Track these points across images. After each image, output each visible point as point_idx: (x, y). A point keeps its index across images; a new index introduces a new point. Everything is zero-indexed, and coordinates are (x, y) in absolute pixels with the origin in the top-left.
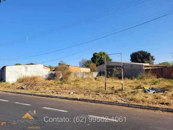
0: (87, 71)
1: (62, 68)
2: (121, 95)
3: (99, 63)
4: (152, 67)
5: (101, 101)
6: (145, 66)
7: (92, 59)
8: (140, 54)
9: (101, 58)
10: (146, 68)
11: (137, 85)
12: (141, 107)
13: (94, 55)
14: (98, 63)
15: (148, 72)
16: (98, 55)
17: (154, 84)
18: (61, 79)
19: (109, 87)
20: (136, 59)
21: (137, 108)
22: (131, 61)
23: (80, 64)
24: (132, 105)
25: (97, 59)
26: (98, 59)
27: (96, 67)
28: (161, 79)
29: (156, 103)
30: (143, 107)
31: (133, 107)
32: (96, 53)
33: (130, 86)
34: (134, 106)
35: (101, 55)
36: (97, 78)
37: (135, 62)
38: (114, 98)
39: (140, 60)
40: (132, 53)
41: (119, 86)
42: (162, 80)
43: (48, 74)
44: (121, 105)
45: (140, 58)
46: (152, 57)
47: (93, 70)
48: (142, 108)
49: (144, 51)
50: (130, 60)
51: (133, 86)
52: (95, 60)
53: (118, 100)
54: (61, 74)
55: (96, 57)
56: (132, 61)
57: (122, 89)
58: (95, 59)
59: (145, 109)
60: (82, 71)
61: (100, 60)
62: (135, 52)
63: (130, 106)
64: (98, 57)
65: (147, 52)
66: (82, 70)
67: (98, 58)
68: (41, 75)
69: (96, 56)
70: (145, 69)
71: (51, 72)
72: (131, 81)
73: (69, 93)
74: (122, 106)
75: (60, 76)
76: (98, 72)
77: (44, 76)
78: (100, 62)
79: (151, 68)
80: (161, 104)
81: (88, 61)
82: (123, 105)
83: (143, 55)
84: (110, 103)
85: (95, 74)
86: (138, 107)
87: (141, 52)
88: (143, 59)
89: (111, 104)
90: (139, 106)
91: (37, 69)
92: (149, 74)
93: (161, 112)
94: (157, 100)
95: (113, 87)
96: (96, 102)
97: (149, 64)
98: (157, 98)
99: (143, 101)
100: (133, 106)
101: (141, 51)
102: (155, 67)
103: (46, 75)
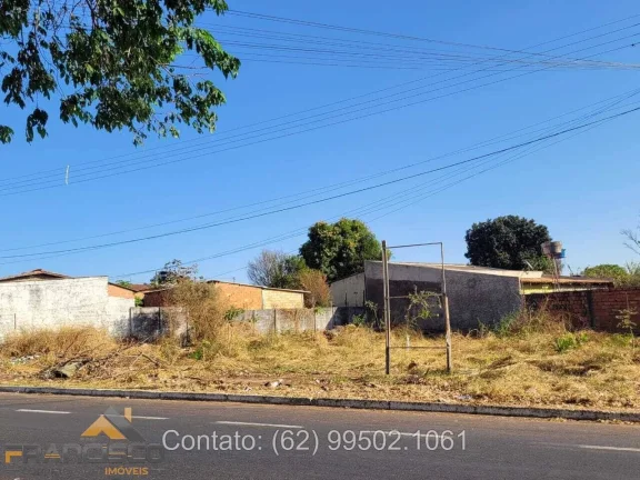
0: (289, 306)
1: (188, 294)
2: (446, 384)
3: (337, 267)
4: (551, 285)
5: (389, 403)
6: (527, 284)
7: (304, 250)
8: (504, 229)
9: (345, 247)
10: (528, 292)
11: (498, 356)
12: (511, 412)
13: (314, 233)
14: (333, 268)
15: (536, 308)
16: (330, 234)
17: (559, 350)
18: (186, 341)
19: (399, 366)
20: (490, 250)
21: (500, 415)
22: (468, 261)
23: (252, 275)
24: (486, 407)
25: (326, 250)
26: (330, 253)
27: (325, 286)
28: (582, 333)
29: (553, 402)
30: (517, 412)
31: (489, 414)
32: (323, 227)
33: (472, 359)
34: (491, 411)
35: (343, 233)
36: (334, 332)
37: (485, 265)
38: (425, 393)
39: (504, 256)
40: (474, 226)
41: (434, 360)
42: (587, 338)
43: (127, 317)
44: (452, 409)
45: (506, 246)
46: (553, 246)
47: (313, 301)
48: (515, 416)
49: (520, 218)
50: (466, 255)
51: (482, 358)
52: (320, 258)
53: (441, 399)
54: (181, 319)
55: (323, 242)
56: (475, 262)
57: (448, 368)
58: (320, 250)
59: (522, 416)
60: (268, 306)
61: (339, 258)
62: (485, 221)
63: (478, 410)
64: (331, 243)
65: (532, 221)
66: (269, 300)
67: (330, 246)
68: (97, 325)
69: (321, 241)
70: (527, 296)
71: (138, 310)
72: (475, 344)
73: (266, 385)
74: (456, 412)
75: (177, 325)
76: (335, 309)
77: (111, 329)
78: (342, 264)
79: (551, 291)
80: (568, 402)
81: (287, 261)
82: (458, 409)
83: (519, 234)
84: (417, 407)
85: (324, 318)
86: (501, 411)
87: (511, 222)
88: (519, 249)
89: (422, 410)
90: (504, 409)
91: (81, 297)
92: (543, 316)
93: (565, 420)
94: (557, 393)
95: (413, 365)
96: (373, 405)
97: (541, 273)
98: (558, 390)
99: (517, 398)
100: (487, 410)
101: (510, 217)
102: (562, 285)
103: (119, 324)
